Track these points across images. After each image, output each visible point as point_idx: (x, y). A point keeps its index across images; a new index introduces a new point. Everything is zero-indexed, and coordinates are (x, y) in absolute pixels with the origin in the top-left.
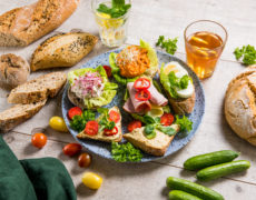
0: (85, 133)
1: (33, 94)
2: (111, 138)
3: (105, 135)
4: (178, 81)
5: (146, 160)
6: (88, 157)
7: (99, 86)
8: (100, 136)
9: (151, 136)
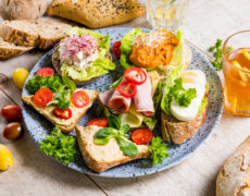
0: (32, 99)
1: (19, 34)
2: (57, 121)
3: (54, 113)
4: (180, 93)
5: (75, 167)
6: (19, 129)
7: (87, 55)
8: (47, 112)
9: (100, 141)
